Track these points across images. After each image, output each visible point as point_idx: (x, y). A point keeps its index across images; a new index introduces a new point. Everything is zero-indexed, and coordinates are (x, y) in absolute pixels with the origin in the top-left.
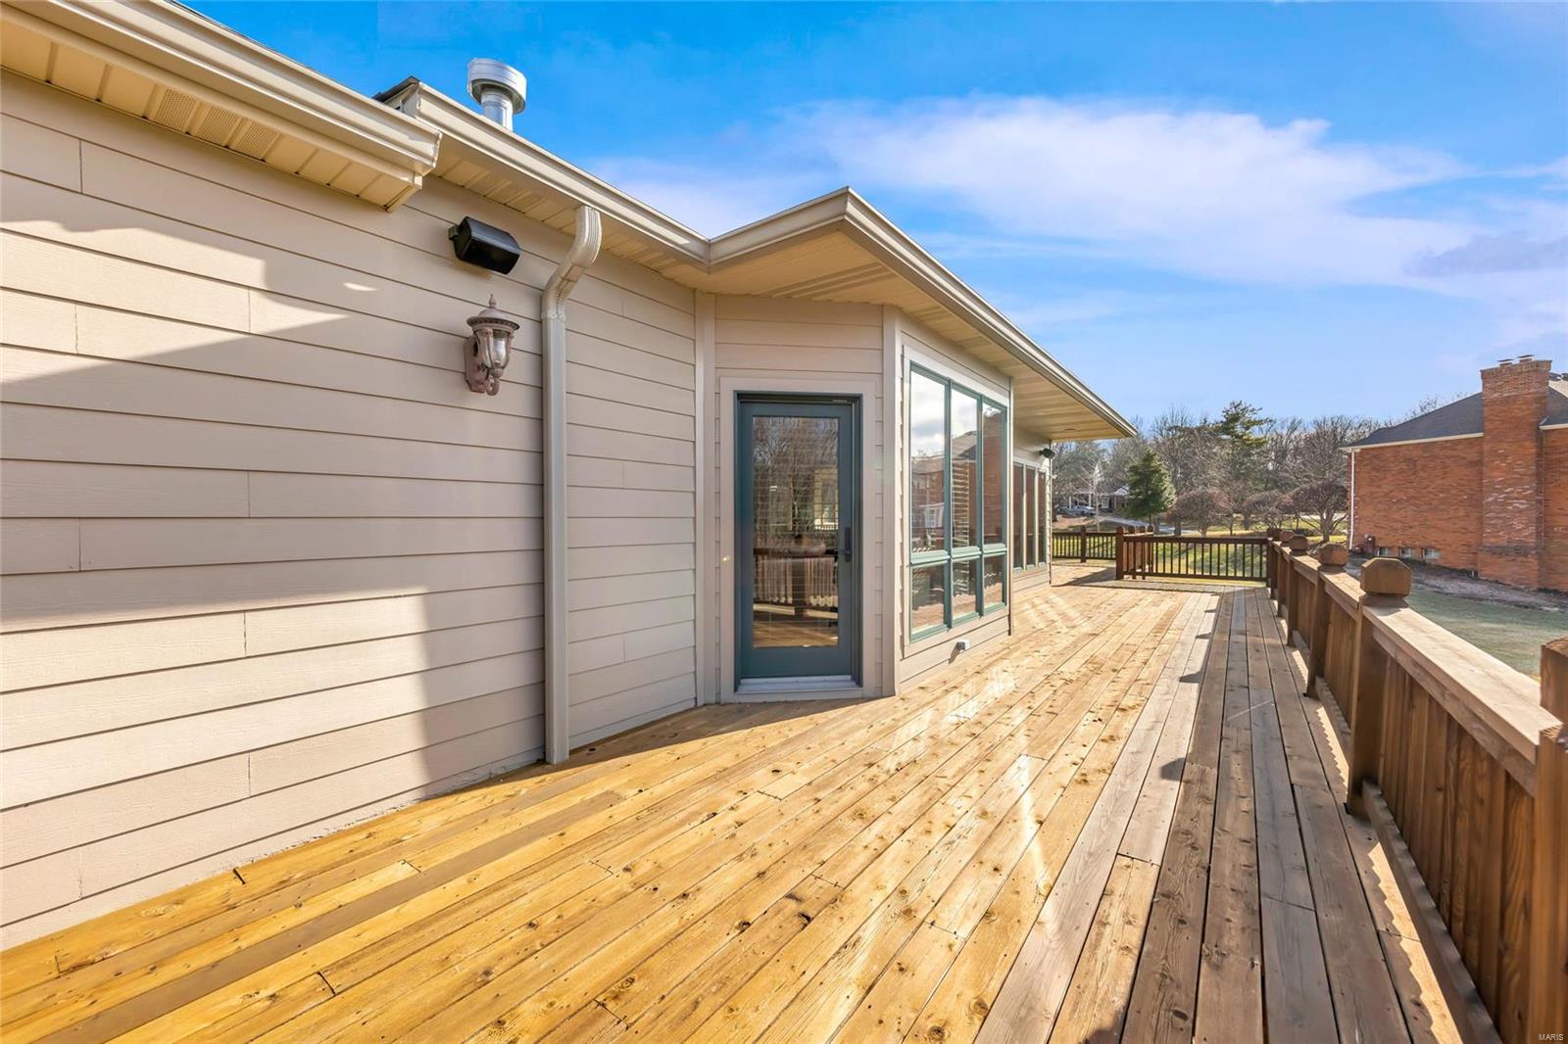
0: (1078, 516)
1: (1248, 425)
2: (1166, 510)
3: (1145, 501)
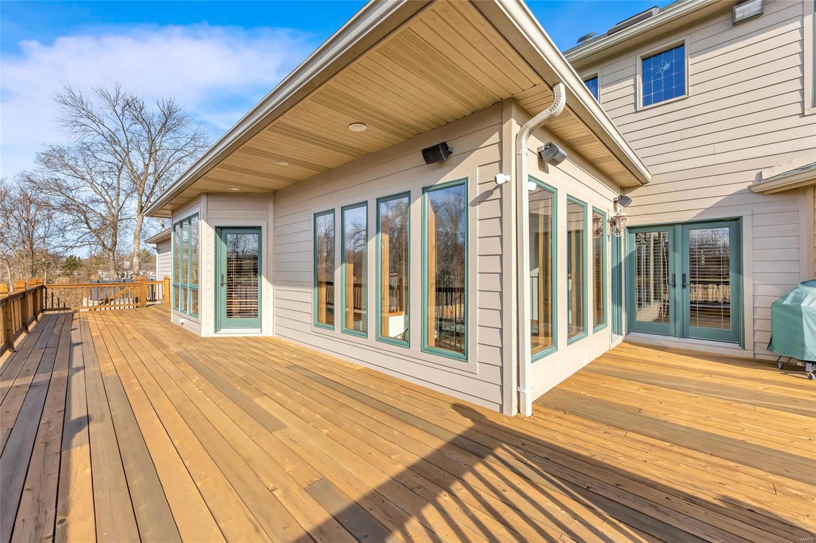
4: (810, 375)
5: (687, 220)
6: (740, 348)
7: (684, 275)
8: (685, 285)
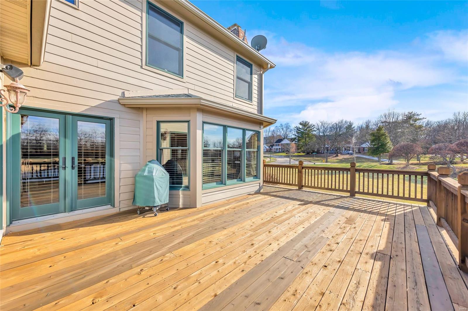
0: (346, 154)
1: (416, 120)
2: (388, 152)
3: (378, 148)
4: (156, 213)
5: (77, 112)
6: (112, 207)
7: (73, 159)
8: (74, 167)
